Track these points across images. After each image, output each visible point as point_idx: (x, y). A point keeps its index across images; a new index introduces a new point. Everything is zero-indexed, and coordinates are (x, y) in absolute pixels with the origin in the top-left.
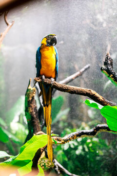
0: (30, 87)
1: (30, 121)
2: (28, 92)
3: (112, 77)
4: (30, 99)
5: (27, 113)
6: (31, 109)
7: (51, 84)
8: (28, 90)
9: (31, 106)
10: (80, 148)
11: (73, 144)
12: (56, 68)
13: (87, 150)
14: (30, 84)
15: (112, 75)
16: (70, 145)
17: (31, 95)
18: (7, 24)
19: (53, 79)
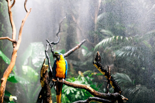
0: (44, 65)
1: (44, 86)
2: (43, 68)
3: (100, 69)
4: (45, 72)
5: (41, 81)
6: (45, 78)
7: (62, 83)
8: (43, 66)
9: (45, 77)
10: (78, 93)
11: (73, 90)
12: (65, 73)
13: (83, 95)
14: (45, 63)
15: (100, 68)
16: (71, 91)
17: (45, 70)
18: (27, 11)
19: (63, 80)
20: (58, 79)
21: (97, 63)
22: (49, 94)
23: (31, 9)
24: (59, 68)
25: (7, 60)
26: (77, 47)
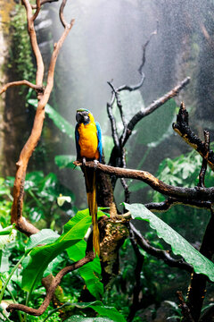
3: (186, 137)
7: (93, 168)
15: (186, 135)
18: (64, 26)
19: (96, 161)
20: (84, 160)
21: (180, 125)
22: (107, 191)
23: (72, 21)
24: (83, 138)
25: (63, 126)
26: (171, 93)
